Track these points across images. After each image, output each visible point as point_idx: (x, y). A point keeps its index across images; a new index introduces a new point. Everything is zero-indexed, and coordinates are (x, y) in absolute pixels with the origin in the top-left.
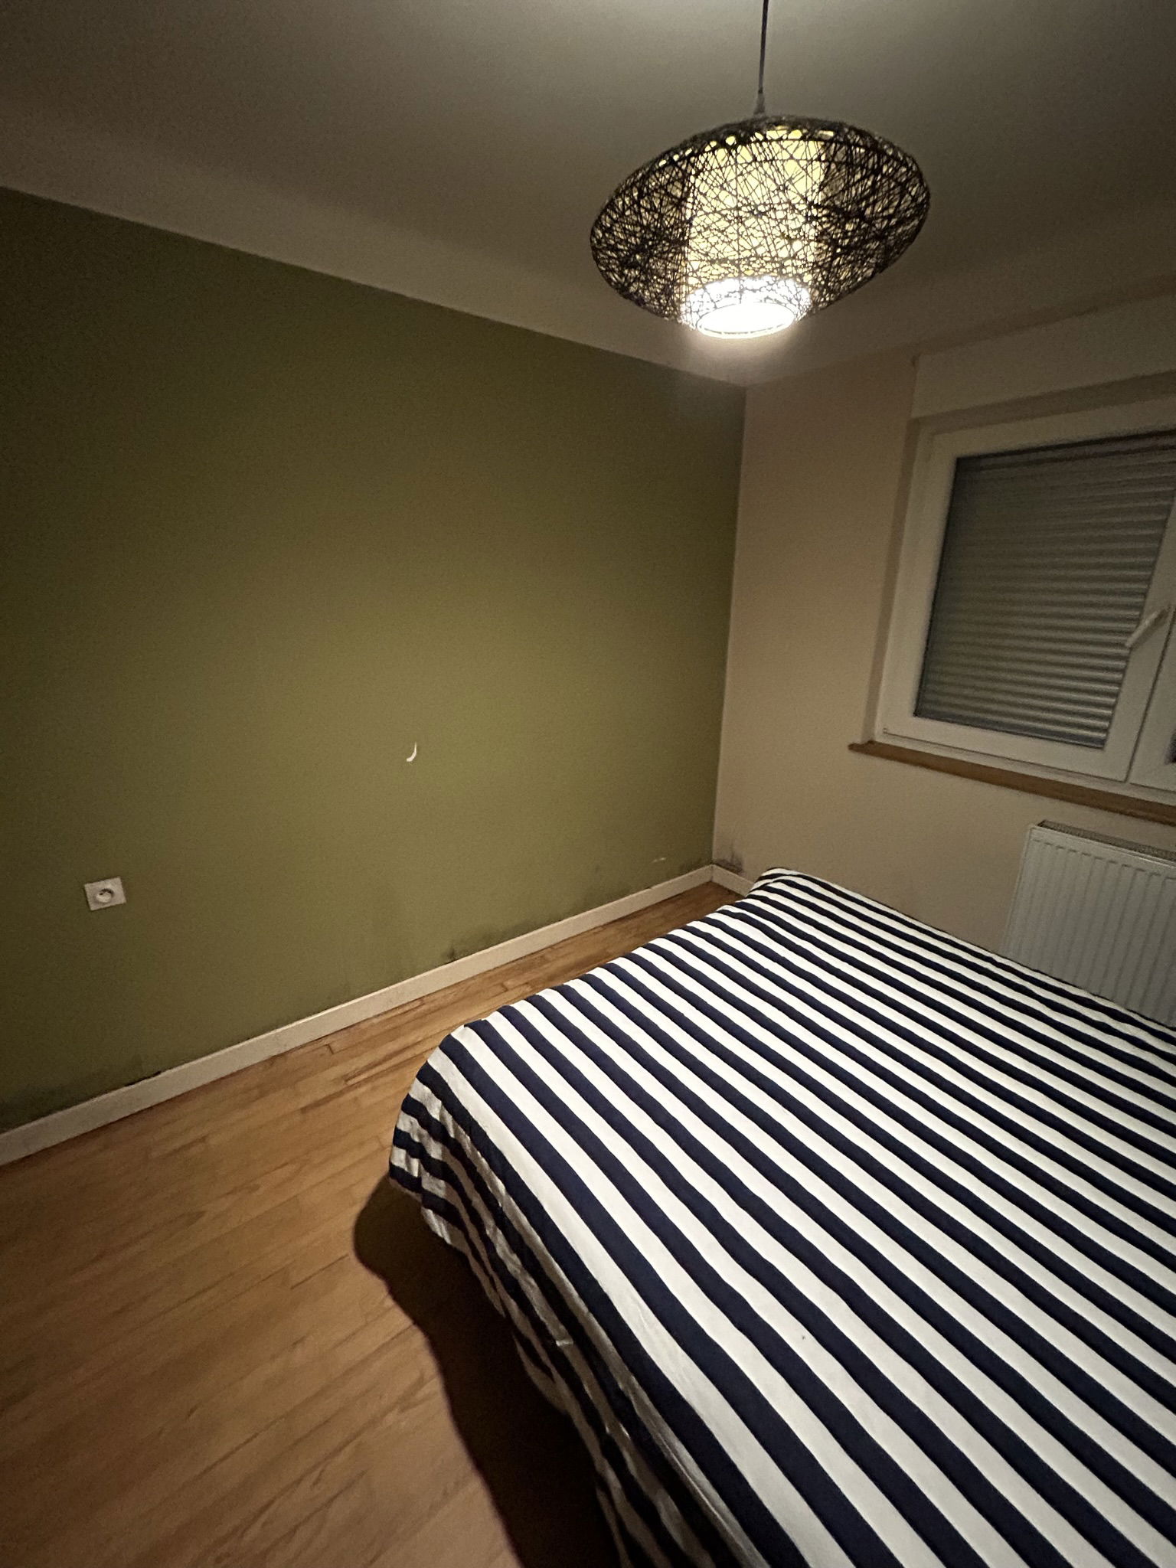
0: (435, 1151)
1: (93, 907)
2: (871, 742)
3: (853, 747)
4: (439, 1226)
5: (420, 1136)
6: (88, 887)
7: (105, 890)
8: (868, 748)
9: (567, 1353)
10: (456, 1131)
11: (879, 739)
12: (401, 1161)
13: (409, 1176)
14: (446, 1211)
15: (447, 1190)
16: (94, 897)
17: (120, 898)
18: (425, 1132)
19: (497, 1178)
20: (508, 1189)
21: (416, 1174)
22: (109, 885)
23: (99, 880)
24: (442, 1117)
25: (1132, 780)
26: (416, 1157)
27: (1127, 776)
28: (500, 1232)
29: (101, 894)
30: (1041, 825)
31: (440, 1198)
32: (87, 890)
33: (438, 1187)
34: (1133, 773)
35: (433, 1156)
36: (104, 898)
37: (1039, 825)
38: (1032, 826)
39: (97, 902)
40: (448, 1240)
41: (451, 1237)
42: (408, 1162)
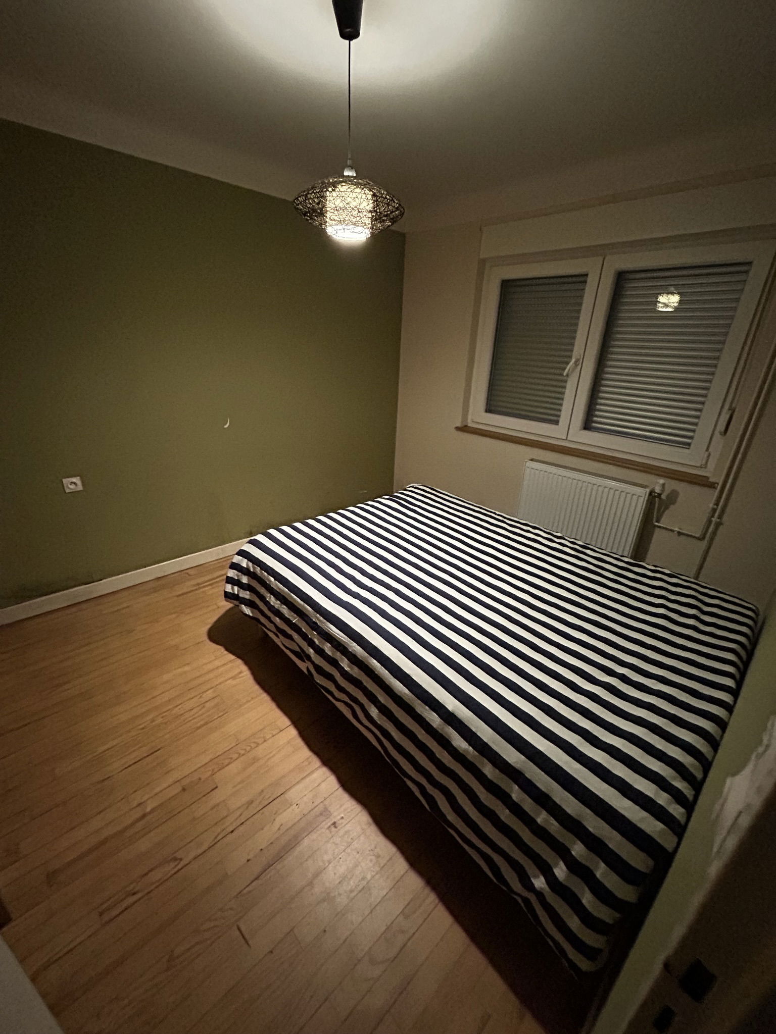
0: (245, 580)
1: (67, 491)
2: (466, 426)
3: (458, 429)
4: (247, 611)
5: (238, 576)
6: (65, 481)
7: (72, 483)
8: (464, 429)
9: (297, 623)
10: (253, 567)
11: (470, 424)
12: (229, 589)
13: (233, 594)
14: (250, 604)
15: (250, 595)
16: (67, 485)
17: (80, 487)
18: (240, 574)
19: (270, 577)
20: (275, 579)
21: (236, 593)
22: (74, 480)
23: (68, 477)
24: (247, 565)
25: (568, 439)
26: (236, 586)
27: (567, 437)
28: (272, 596)
29: (71, 485)
30: (532, 460)
31: (247, 599)
32: (64, 482)
33: (246, 595)
34: (569, 437)
35: (244, 582)
36: (72, 487)
37: (530, 460)
38: (526, 460)
39: (69, 488)
40: (251, 615)
41: (252, 612)
42: (233, 589)
